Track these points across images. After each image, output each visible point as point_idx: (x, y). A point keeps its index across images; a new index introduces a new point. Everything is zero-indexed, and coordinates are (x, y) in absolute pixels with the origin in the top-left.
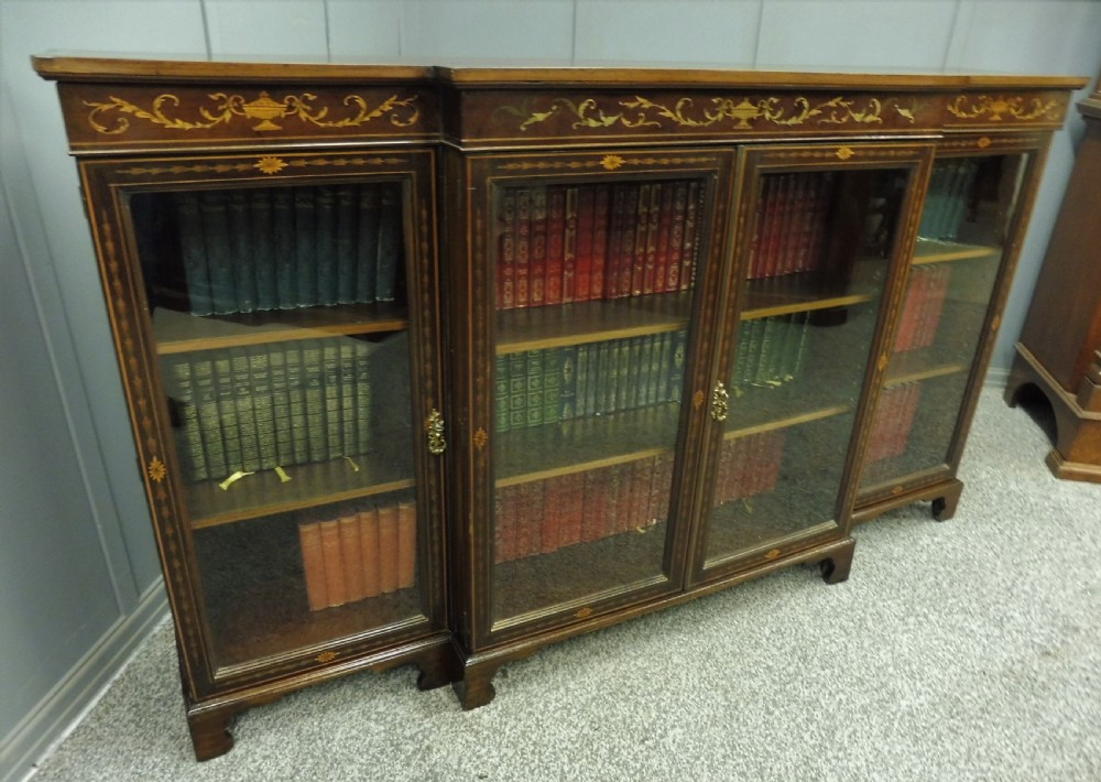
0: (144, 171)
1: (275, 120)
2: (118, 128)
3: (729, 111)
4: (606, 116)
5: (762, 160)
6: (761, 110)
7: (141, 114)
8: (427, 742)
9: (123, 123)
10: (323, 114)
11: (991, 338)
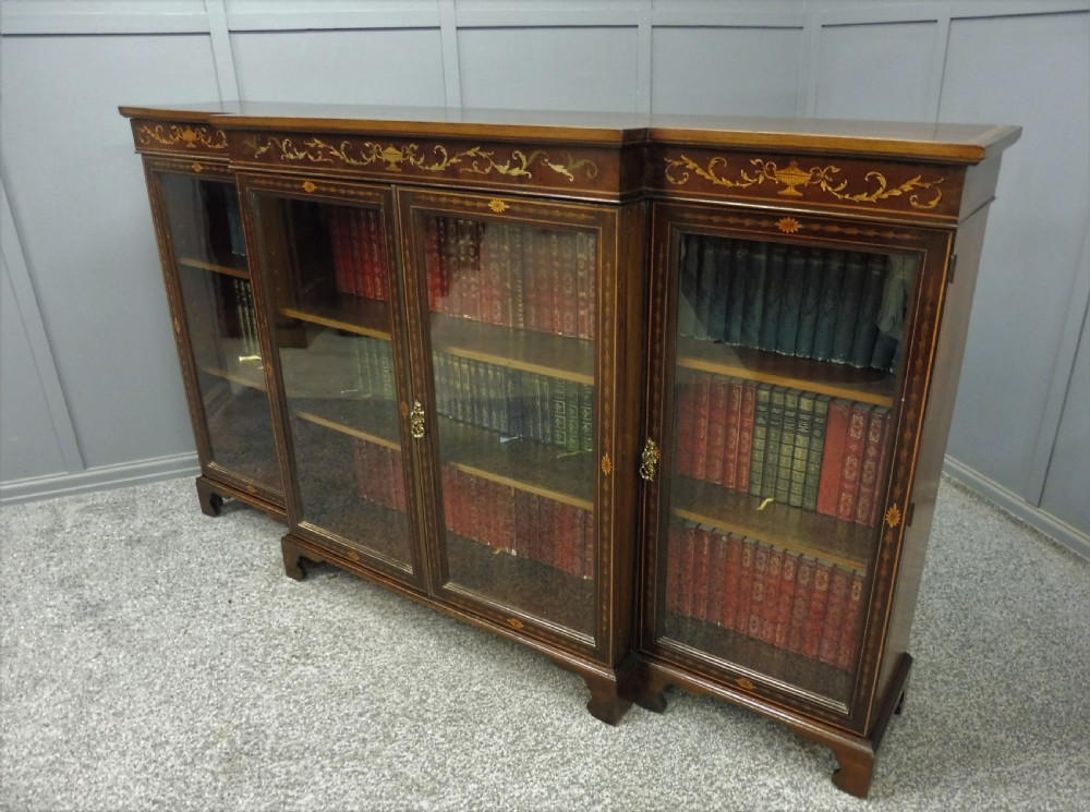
2: (147, 141)
3: (379, 154)
4: (298, 152)
5: (416, 201)
6: (405, 155)
7: (153, 135)
9: (149, 139)
10: (209, 141)
11: (889, 539)
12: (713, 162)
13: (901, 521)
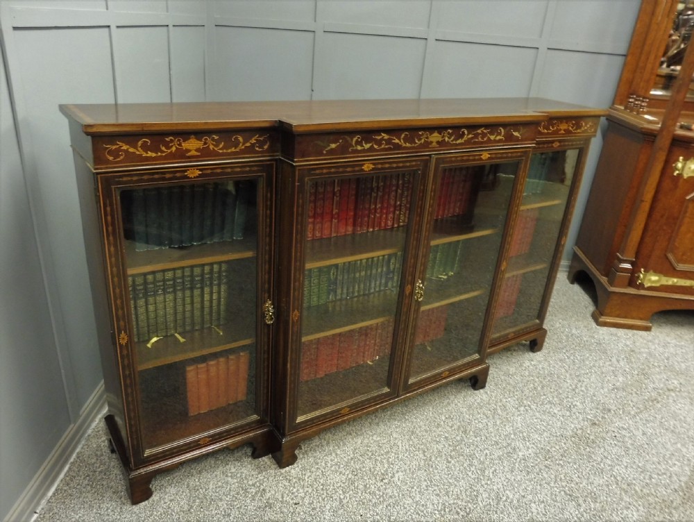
0: (129, 178)
1: (197, 150)
2: (119, 158)
3: (427, 138)
4: (366, 143)
5: (444, 163)
6: (443, 137)
7: (131, 150)
8: (262, 487)
9: (122, 155)
10: (221, 146)
11: (561, 249)
12: (543, 123)
13: (565, 241)
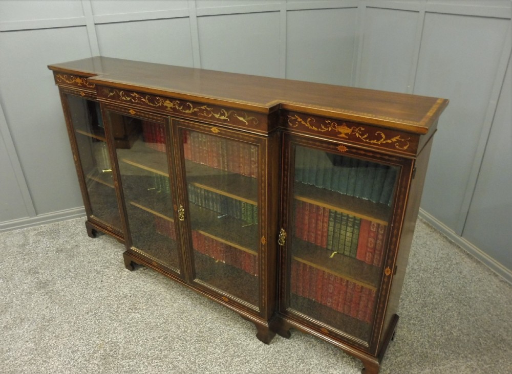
0: (64, 90)
1: (81, 83)
2: (60, 81)
3: (163, 103)
4: (127, 97)
5: (179, 124)
6: (174, 105)
7: (63, 78)
8: (110, 266)
10: (88, 83)
11: (386, 280)
12: (309, 119)
13: (391, 273)
